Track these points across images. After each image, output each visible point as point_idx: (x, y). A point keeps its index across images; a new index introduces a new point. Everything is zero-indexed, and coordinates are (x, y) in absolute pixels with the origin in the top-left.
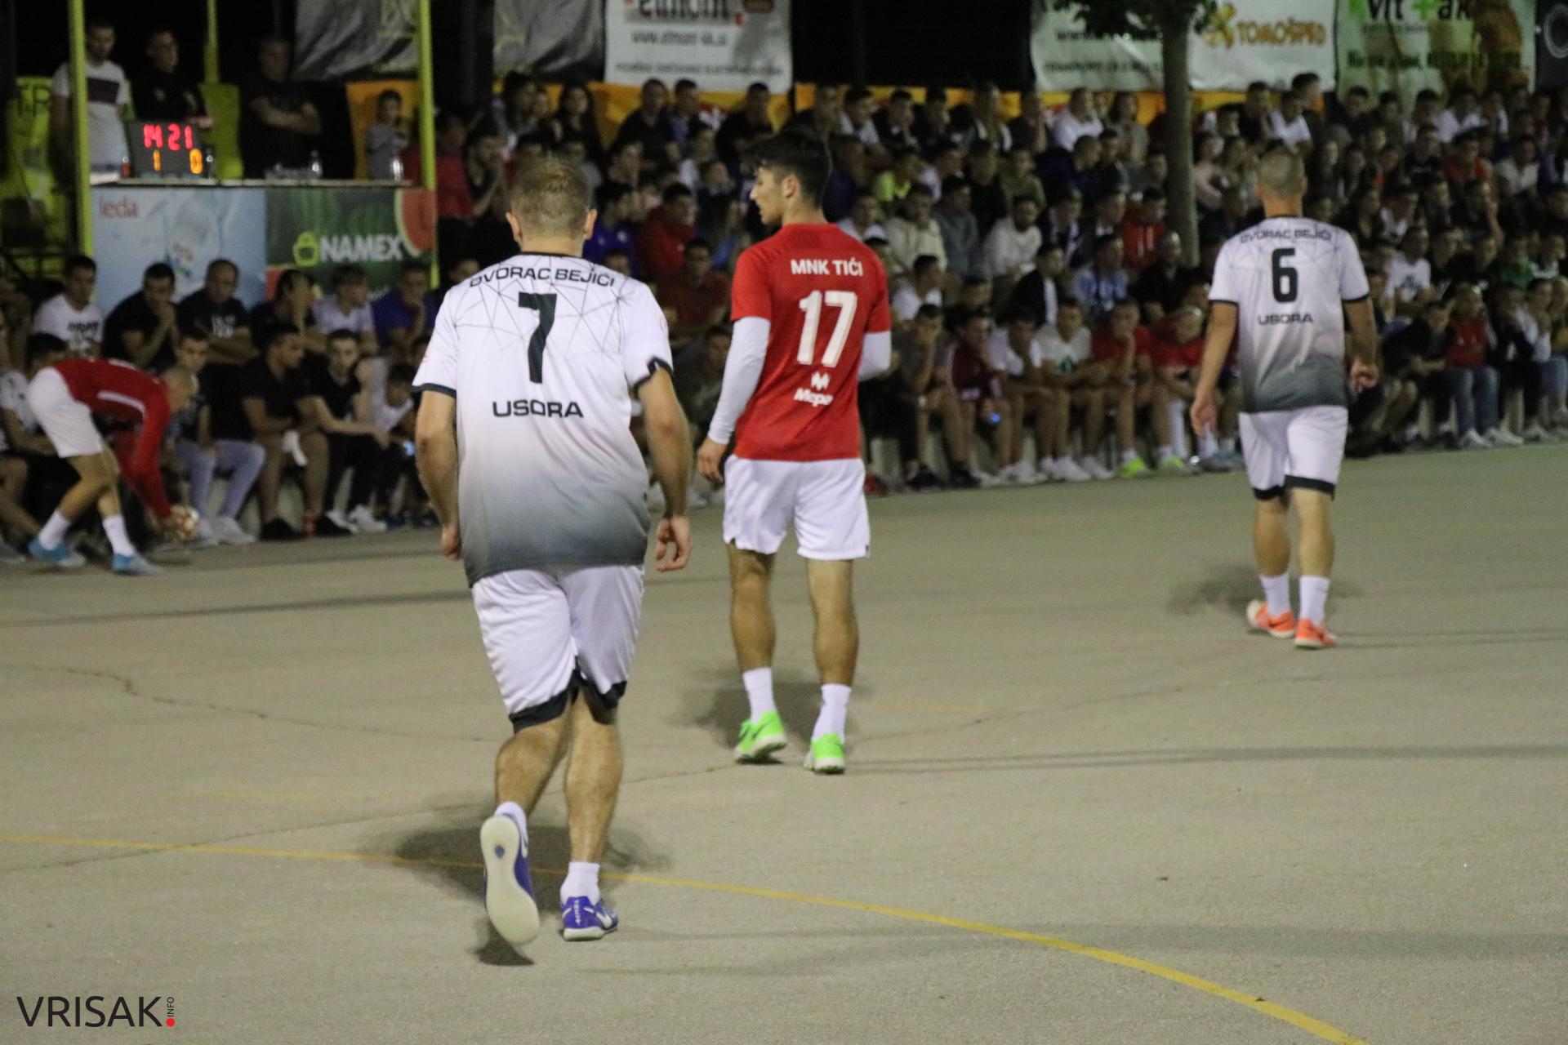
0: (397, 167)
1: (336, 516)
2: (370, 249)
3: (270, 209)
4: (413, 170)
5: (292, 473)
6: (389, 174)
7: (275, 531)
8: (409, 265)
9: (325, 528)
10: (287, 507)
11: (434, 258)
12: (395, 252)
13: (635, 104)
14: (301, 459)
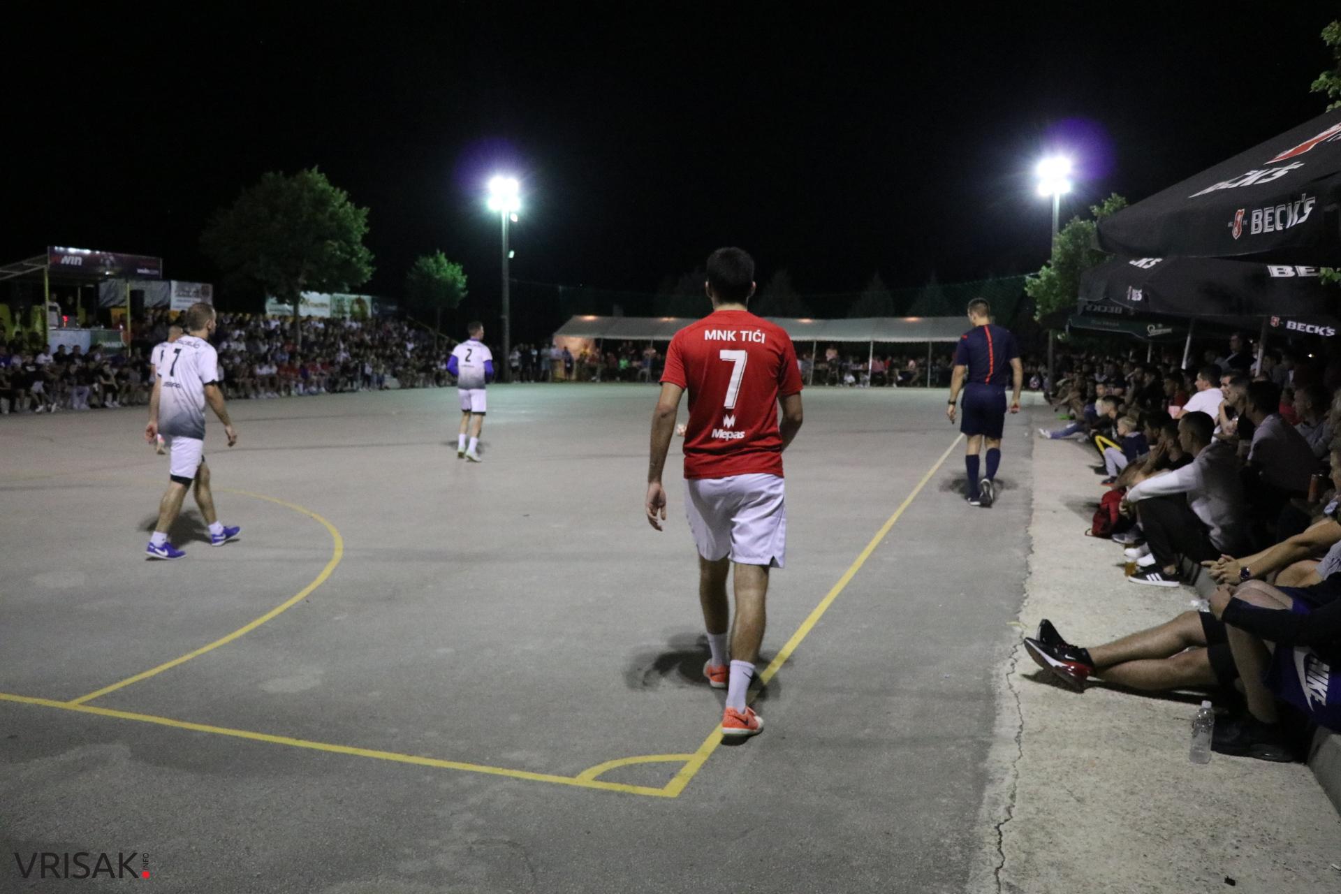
0: (121, 327)
1: (107, 404)
2: (115, 345)
3: (91, 335)
4: (125, 328)
5: (95, 393)
6: (119, 328)
7: (93, 406)
8: (123, 348)
9: (104, 406)
10: (95, 401)
11: (130, 347)
12: (121, 346)
13: (178, 315)
14: (97, 390)
